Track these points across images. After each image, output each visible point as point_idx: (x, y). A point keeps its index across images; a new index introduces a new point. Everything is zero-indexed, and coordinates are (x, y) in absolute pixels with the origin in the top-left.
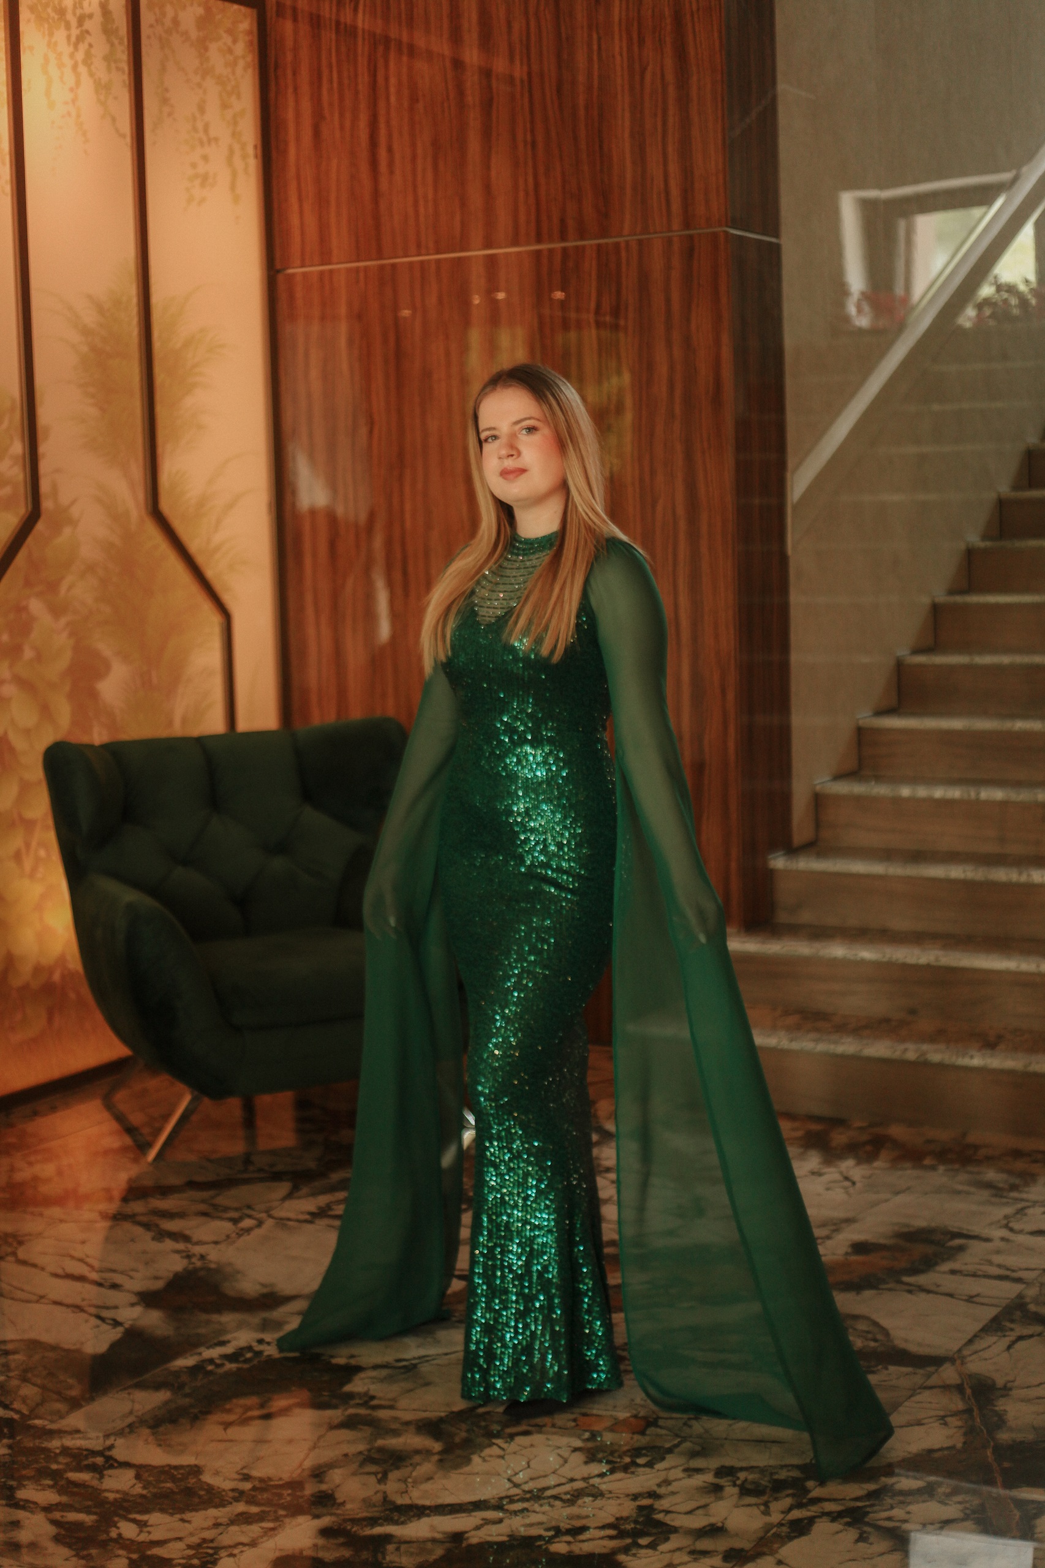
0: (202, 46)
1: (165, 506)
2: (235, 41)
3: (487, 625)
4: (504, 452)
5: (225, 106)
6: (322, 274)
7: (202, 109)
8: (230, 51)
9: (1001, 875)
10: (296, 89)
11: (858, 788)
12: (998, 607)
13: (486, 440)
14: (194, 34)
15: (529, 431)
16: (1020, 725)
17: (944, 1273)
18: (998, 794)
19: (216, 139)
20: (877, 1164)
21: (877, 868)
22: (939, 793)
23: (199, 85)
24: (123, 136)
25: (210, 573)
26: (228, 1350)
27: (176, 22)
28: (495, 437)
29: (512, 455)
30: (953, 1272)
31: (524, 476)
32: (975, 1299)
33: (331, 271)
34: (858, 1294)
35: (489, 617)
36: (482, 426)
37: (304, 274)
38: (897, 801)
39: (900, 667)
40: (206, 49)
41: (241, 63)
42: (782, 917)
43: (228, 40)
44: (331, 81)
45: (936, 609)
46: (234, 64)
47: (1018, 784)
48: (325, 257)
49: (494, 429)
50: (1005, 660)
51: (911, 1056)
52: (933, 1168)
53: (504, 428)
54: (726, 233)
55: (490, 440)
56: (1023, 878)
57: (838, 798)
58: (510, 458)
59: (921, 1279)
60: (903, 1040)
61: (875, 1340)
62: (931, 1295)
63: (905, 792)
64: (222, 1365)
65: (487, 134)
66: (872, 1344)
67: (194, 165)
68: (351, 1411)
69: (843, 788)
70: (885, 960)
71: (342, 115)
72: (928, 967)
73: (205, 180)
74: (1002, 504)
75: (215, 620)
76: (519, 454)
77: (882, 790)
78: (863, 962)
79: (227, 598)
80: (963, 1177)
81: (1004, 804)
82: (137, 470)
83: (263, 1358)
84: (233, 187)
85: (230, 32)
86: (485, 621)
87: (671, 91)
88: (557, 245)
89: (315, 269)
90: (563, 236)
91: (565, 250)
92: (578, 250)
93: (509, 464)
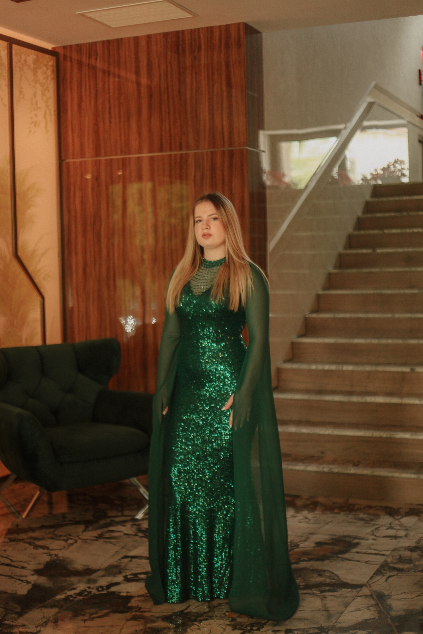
0: (35, 71)
1: (20, 253)
2: (47, 69)
3: (198, 296)
4: (204, 227)
5: (43, 95)
6: (81, 162)
7: (35, 96)
8: (45, 73)
9: (355, 399)
10: (71, 89)
11: (295, 366)
12: (342, 295)
13: (197, 222)
14: (32, 66)
15: (215, 219)
16: (356, 341)
17: (354, 553)
18: (350, 368)
19: (40, 108)
20: (316, 512)
21: (305, 397)
22: (327, 367)
23: (34, 86)
24: (5, 106)
25: (36, 280)
26: (77, 591)
27: (25, 61)
28: (200, 221)
30: (357, 552)
31: (211, 237)
32: (368, 562)
33: (85, 161)
34: (323, 562)
35: (199, 293)
36: (196, 216)
37: (74, 163)
38: (310, 371)
39: (306, 319)
40: (37, 72)
41: (50, 78)
43: (45, 68)
44: (86, 85)
45: (318, 297)
46: (47, 78)
47: (356, 364)
48: (83, 155)
49: (201, 217)
50: (348, 315)
51: (326, 470)
52: (339, 513)
53: (205, 217)
54: (246, 149)
56: (363, 400)
57: (287, 370)
59: (346, 556)
60: (322, 464)
61: (334, 579)
62: (351, 562)
63: (314, 367)
64: (76, 597)
65: (150, 107)
66: (333, 581)
67: (32, 118)
68: (133, 614)
69: (288, 366)
70: (312, 433)
71: (90, 100)
72: (329, 435)
73: (36, 124)
74: (340, 256)
75: (38, 299)
76: (210, 228)
77: (304, 367)
78: (303, 434)
79: (43, 291)
80: (351, 516)
81: (353, 371)
82: (9, 239)
83: (92, 594)
84: (46, 127)
85: (46, 65)
86: (197, 294)
87: (225, 94)
88: (179, 153)
89: (78, 160)
90: (181, 149)
91: (181, 155)
92: (187, 154)
93: (206, 231)
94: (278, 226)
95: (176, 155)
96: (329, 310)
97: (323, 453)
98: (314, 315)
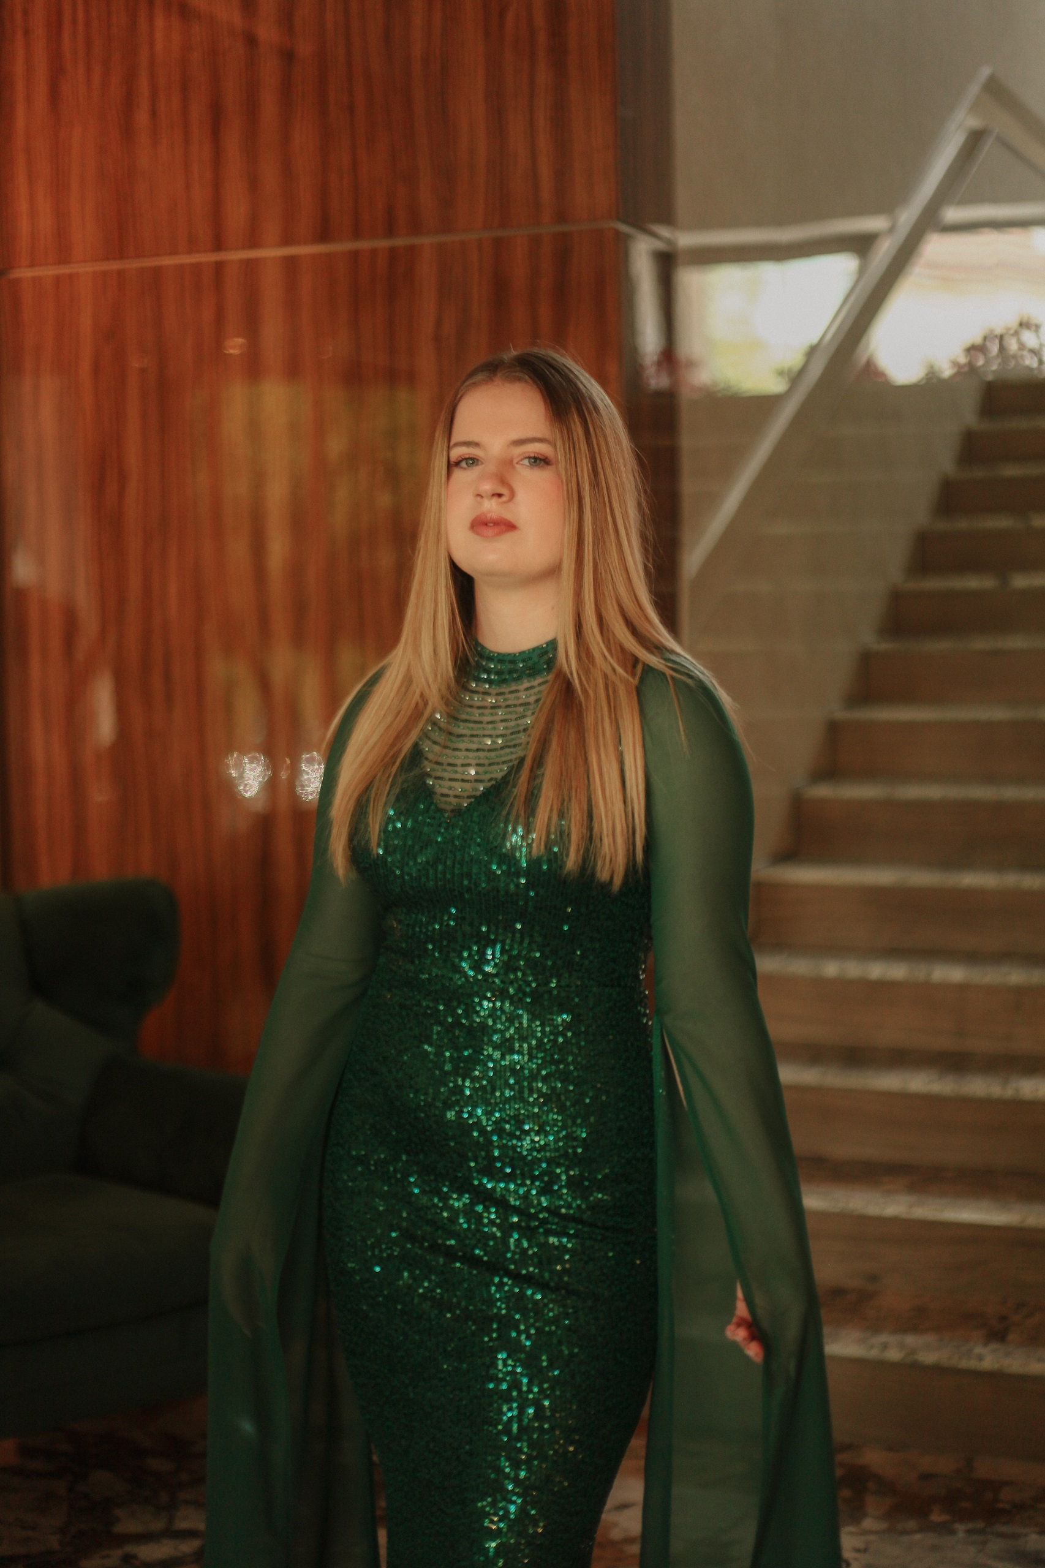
3: (452, 811)
4: (487, 487)
6: (58, 279)
9: (979, 1086)
10: (27, 33)
12: (910, 726)
13: (458, 464)
15: (535, 462)
16: (970, 879)
18: (953, 974)
20: (868, 1523)
22: (877, 970)
28: (473, 461)
29: (500, 495)
31: (510, 536)
33: (71, 276)
35: (456, 796)
36: (457, 437)
37: (35, 280)
38: (820, 983)
39: (797, 804)
44: (74, 22)
45: (834, 730)
47: (971, 957)
48: (63, 255)
49: (477, 445)
50: (934, 792)
51: (894, 1355)
52: (945, 1529)
53: (495, 445)
55: (464, 464)
56: (1009, 1092)
58: (495, 499)
63: (831, 969)
71: (89, 70)
72: (895, 1220)
74: (897, 598)
76: (513, 495)
77: (799, 967)
80: (996, 1545)
81: (962, 988)
86: (450, 803)
88: (383, 244)
89: (48, 272)
90: (390, 230)
91: (393, 251)
92: (411, 250)
93: (492, 508)
94: (712, 500)
95: (374, 252)
96: (868, 773)
97: (873, 1278)
98: (823, 791)
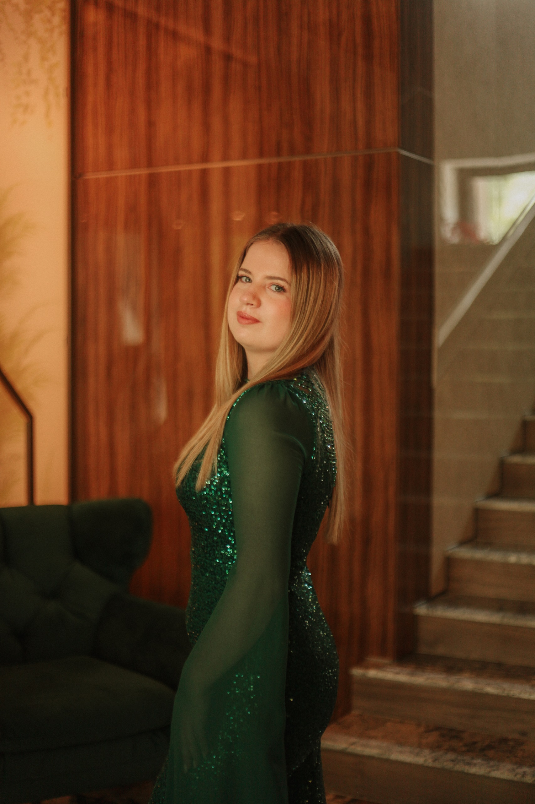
0: (28, 15)
2: (53, 15)
5: (43, 59)
6: (108, 179)
7: (26, 58)
8: (49, 21)
10: (94, 49)
11: (479, 554)
14: (23, 6)
19: (36, 81)
21: (494, 618)
23: (25, 42)
25: (19, 387)
29: (252, 304)
31: (255, 326)
33: (115, 177)
37: (96, 180)
38: (506, 565)
39: (502, 466)
40: (31, 18)
41: (57, 31)
42: (423, 649)
43: (47, 13)
45: (525, 425)
46: (52, 30)
48: (110, 165)
49: (250, 273)
53: (258, 276)
54: (399, 155)
55: (244, 279)
57: (464, 562)
58: (249, 306)
63: (513, 558)
65: (226, 80)
67: (18, 98)
69: (466, 553)
71: (126, 68)
73: (26, 108)
75: (20, 421)
77: (495, 556)
79: (32, 405)
84: (47, 115)
85: (50, 8)
87: (360, 50)
88: (274, 160)
89: (103, 175)
90: (279, 153)
91: (280, 165)
92: (290, 164)
95: (270, 165)
97: (524, 734)
98: (517, 459)
